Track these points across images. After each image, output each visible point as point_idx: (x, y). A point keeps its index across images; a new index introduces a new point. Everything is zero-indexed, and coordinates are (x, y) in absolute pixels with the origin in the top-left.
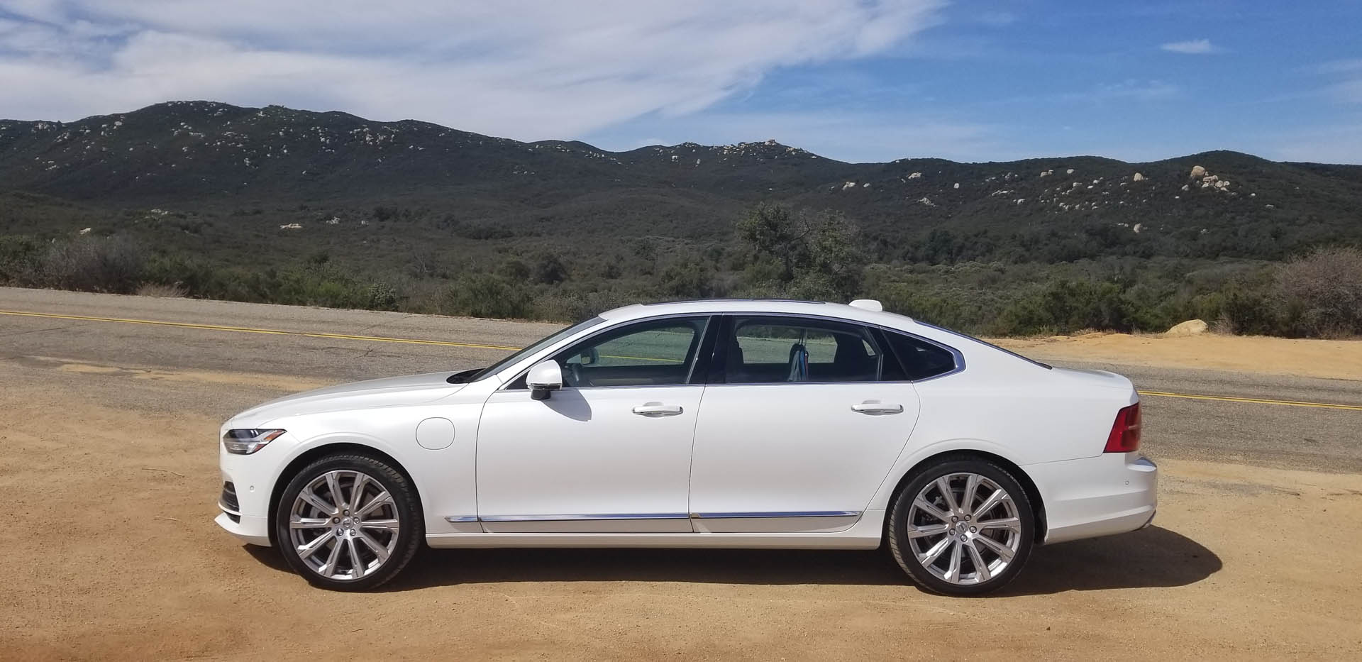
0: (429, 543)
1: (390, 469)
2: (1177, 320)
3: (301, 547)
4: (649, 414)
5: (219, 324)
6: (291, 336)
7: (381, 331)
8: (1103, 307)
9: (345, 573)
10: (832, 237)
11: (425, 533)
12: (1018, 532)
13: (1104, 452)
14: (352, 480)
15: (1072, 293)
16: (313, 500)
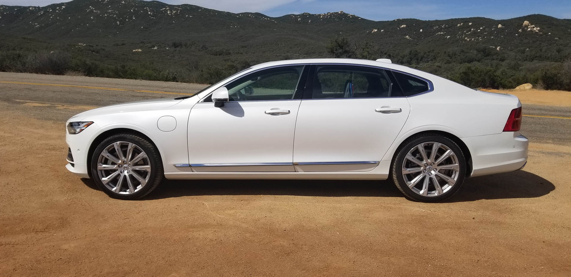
0: (166, 177)
1: (145, 141)
2: (519, 84)
3: (103, 179)
4: (273, 114)
5: (97, 87)
6: (128, 91)
7: (167, 89)
8: (486, 78)
9: (126, 191)
10: (367, 51)
11: (164, 172)
12: (458, 171)
13: (503, 131)
14: (127, 146)
15: (473, 72)
16: (108, 156)
